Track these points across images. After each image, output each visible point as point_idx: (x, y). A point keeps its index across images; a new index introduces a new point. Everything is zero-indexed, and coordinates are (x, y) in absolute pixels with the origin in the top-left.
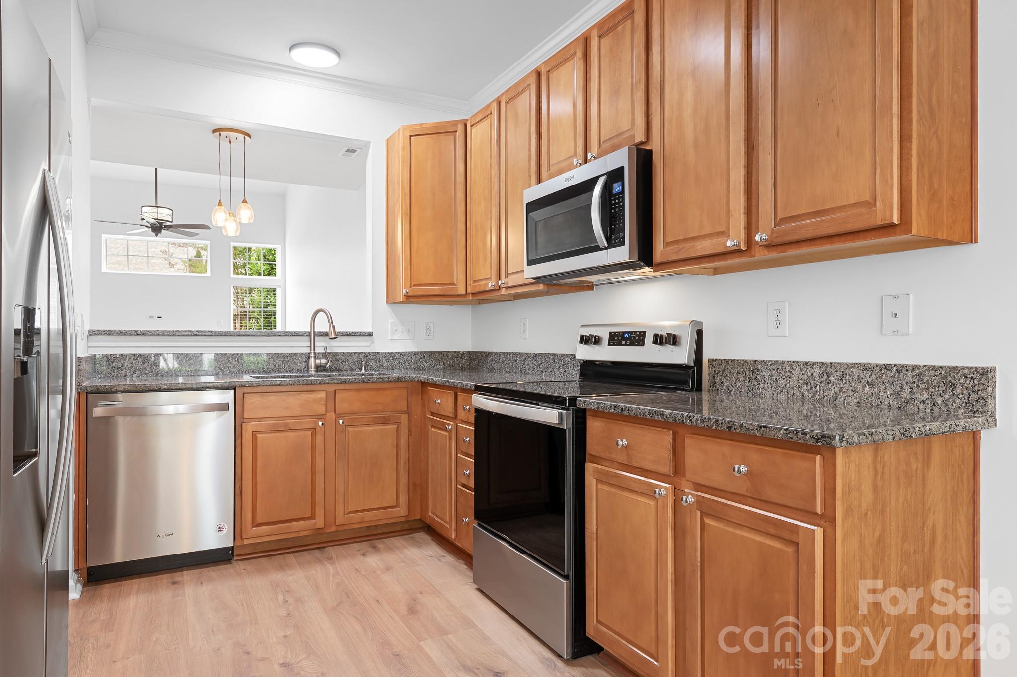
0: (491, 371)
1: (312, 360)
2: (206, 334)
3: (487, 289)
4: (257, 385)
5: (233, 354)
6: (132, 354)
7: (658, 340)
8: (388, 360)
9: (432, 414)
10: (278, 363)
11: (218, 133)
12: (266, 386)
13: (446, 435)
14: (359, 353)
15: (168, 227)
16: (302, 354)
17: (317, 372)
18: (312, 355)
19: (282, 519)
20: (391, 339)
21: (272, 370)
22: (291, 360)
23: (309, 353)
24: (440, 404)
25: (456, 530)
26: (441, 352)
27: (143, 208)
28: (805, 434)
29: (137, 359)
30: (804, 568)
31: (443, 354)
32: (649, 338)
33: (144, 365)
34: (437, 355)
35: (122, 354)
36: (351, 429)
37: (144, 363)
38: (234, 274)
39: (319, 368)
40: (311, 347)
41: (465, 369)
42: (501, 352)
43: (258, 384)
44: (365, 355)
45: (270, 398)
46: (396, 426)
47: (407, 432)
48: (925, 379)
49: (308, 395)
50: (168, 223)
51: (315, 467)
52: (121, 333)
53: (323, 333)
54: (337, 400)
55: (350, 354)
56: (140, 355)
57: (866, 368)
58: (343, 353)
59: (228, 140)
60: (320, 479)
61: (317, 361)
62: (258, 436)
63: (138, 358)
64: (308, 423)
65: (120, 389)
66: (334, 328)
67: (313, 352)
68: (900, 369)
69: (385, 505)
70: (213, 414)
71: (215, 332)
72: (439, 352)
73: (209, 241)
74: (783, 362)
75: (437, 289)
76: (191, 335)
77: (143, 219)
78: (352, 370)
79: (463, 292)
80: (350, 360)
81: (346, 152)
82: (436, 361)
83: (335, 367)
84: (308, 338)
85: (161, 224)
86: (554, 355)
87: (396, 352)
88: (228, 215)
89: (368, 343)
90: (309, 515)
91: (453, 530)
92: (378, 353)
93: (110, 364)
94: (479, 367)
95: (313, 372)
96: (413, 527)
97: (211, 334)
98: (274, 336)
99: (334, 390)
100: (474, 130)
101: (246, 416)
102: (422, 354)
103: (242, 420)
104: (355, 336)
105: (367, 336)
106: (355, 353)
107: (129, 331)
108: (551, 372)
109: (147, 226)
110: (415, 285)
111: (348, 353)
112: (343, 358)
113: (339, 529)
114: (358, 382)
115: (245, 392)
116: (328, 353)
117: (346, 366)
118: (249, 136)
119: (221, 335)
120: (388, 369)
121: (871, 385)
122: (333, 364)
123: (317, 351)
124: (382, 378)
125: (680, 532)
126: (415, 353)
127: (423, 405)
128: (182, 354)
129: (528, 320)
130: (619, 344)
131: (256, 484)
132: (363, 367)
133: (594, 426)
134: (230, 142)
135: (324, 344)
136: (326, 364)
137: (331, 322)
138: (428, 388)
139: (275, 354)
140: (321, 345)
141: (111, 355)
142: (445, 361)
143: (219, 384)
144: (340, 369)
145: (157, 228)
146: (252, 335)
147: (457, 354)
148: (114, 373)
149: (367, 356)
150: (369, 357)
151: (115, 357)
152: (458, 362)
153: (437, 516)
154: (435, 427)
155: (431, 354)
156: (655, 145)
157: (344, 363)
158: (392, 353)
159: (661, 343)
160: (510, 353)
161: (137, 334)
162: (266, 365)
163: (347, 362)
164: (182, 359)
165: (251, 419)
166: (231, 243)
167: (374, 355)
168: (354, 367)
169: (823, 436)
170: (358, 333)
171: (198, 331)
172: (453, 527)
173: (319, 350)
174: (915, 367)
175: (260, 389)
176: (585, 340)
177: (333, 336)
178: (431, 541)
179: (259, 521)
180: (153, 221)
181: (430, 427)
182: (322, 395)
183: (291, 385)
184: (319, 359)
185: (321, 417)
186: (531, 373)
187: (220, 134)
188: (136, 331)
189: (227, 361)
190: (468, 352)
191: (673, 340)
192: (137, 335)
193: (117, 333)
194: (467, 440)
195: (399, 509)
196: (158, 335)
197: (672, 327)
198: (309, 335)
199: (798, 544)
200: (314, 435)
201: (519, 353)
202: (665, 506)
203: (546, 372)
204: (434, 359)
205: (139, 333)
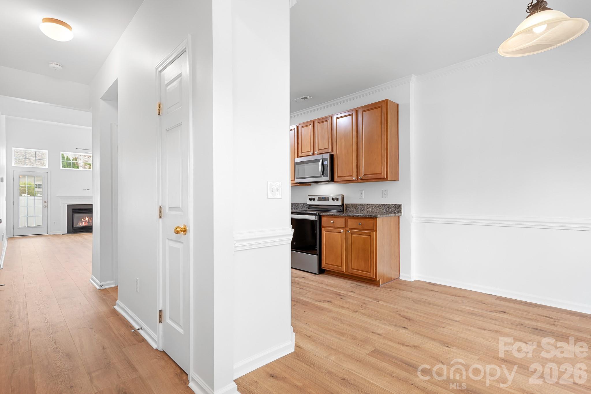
7: (333, 199)
28: (372, 216)
30: (372, 240)
32: (330, 199)
48: (391, 207)
57: (380, 205)
68: (386, 205)
74: (363, 204)
108: (296, 209)
121: (381, 209)
125: (346, 239)
130: (321, 200)
133: (324, 219)
156: (334, 153)
159: (334, 200)
169: (375, 216)
174: (389, 204)
176: (310, 199)
191: (337, 199)
197: (333, 196)
199: (371, 236)
202: (343, 234)
203: (294, 209)
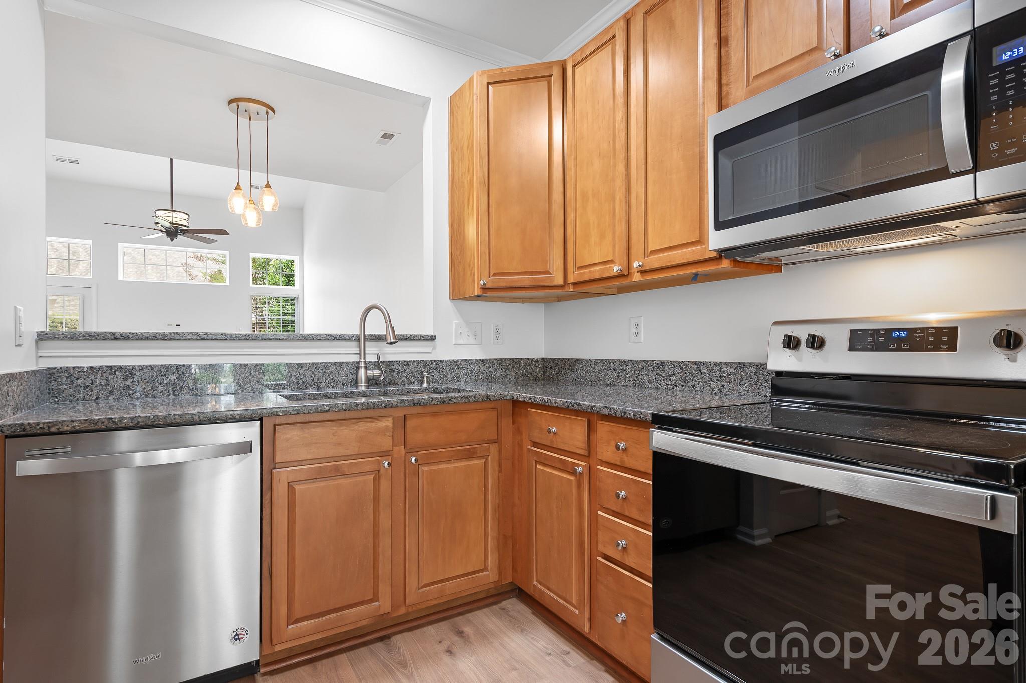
0: (580, 382)
1: (362, 372)
2: (218, 337)
3: (612, 274)
4: (296, 412)
5: (257, 365)
6: (107, 367)
8: (452, 370)
9: (535, 444)
10: (317, 376)
11: (235, 104)
12: (309, 413)
13: (571, 480)
14: (418, 362)
15: (185, 232)
16: (348, 363)
17: (368, 386)
18: (362, 365)
19: (331, 608)
20: (455, 344)
21: (310, 385)
22: (334, 372)
23: (358, 363)
24: (555, 433)
25: (590, 620)
26: (513, 360)
27: (157, 212)
29: (115, 374)
31: (515, 362)
32: (969, 339)
33: (126, 382)
34: (508, 363)
35: (91, 367)
36: (426, 469)
37: (126, 379)
38: (253, 284)
39: (372, 382)
40: (360, 354)
41: (539, 379)
42: (597, 360)
43: (297, 410)
44: (426, 364)
45: (313, 430)
46: (483, 461)
47: (497, 469)
49: (369, 425)
50: (185, 228)
51: (379, 527)
52: (89, 336)
53: (375, 336)
54: (408, 430)
55: (408, 363)
56: (121, 367)
58: (400, 361)
59: (247, 114)
60: (385, 543)
61: (369, 372)
62: (297, 488)
63: (117, 372)
64: (367, 464)
65: (66, 428)
66: (393, 329)
67: (363, 360)
69: (471, 570)
70: (229, 461)
71: (231, 335)
72: (511, 359)
73: (228, 252)
75: (526, 280)
76: (197, 340)
77: (158, 223)
78: (410, 383)
79: (561, 282)
80: (408, 371)
81: (381, 137)
82: (508, 369)
83: (389, 379)
84: (355, 343)
85: (177, 228)
86: (700, 365)
87: (462, 360)
88: (248, 202)
89: (428, 350)
90: (371, 597)
91: (586, 621)
92: (441, 361)
93: (72, 382)
94: (560, 378)
95: (363, 388)
96: (500, 592)
97: (226, 338)
98: (312, 340)
99: (403, 415)
100: (579, 70)
101: (278, 460)
102: (492, 362)
103: (272, 466)
104: (414, 340)
105: (429, 340)
106: (414, 361)
107: (103, 333)
108: (693, 386)
109: (161, 231)
110: (495, 275)
111: (405, 361)
112: (399, 368)
113: (410, 610)
114: (436, 403)
115: (277, 423)
116: (381, 362)
117: (403, 379)
118: (273, 110)
119: (240, 339)
120: (453, 381)
122: (387, 376)
123: (368, 360)
124: (467, 398)
126: (484, 361)
127: (518, 431)
128: (184, 366)
129: (642, 318)
130: (881, 348)
131: (294, 559)
132: (425, 380)
134: (250, 119)
135: (375, 350)
136: (380, 376)
137: (388, 321)
138: (529, 410)
139: (313, 363)
140: (372, 352)
141: (74, 368)
142: (517, 370)
143: (236, 413)
144: (396, 382)
145: (173, 232)
146: (282, 339)
147: (530, 362)
148: (79, 394)
149: (429, 365)
150: (431, 366)
151: (80, 370)
152: (531, 371)
153: (548, 589)
154: (545, 465)
155: (501, 361)
157: (400, 374)
158: (457, 361)
160: (614, 361)
161: (115, 337)
162: (301, 379)
163: (404, 372)
164: (183, 373)
165: (286, 464)
166: (250, 253)
167: (436, 364)
168: (412, 379)
170: (417, 336)
171: (206, 334)
172: (587, 615)
173: (371, 358)
175: (299, 418)
176: (791, 343)
177: (392, 341)
178: (532, 615)
179: (298, 614)
180: (168, 225)
181: (534, 464)
182: (388, 423)
183: (345, 410)
184: (370, 369)
185: (385, 454)
186: (653, 386)
187: (238, 106)
188: (113, 334)
189: (248, 374)
190: (542, 359)
192: (116, 339)
193: (84, 336)
194: (622, 494)
195: (488, 573)
196: (148, 338)
198: (358, 340)
200: (376, 481)
201: (631, 361)
203: (683, 386)
204: (505, 368)
205: (118, 337)
